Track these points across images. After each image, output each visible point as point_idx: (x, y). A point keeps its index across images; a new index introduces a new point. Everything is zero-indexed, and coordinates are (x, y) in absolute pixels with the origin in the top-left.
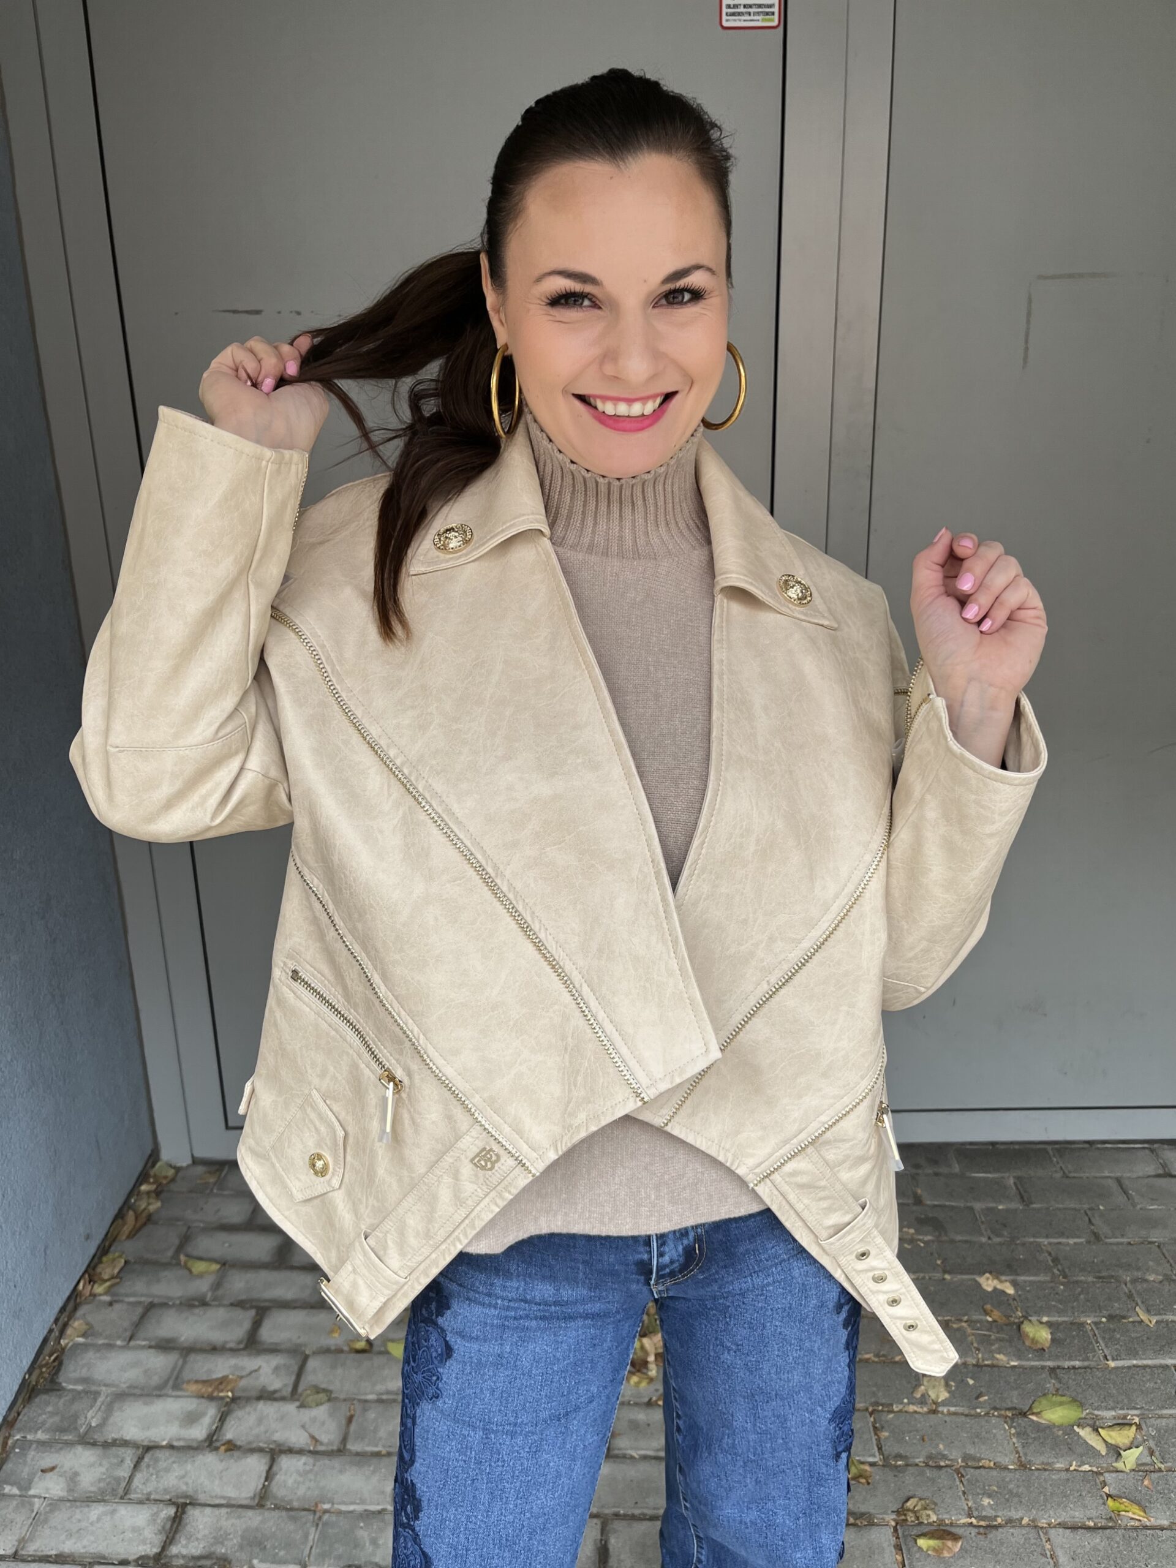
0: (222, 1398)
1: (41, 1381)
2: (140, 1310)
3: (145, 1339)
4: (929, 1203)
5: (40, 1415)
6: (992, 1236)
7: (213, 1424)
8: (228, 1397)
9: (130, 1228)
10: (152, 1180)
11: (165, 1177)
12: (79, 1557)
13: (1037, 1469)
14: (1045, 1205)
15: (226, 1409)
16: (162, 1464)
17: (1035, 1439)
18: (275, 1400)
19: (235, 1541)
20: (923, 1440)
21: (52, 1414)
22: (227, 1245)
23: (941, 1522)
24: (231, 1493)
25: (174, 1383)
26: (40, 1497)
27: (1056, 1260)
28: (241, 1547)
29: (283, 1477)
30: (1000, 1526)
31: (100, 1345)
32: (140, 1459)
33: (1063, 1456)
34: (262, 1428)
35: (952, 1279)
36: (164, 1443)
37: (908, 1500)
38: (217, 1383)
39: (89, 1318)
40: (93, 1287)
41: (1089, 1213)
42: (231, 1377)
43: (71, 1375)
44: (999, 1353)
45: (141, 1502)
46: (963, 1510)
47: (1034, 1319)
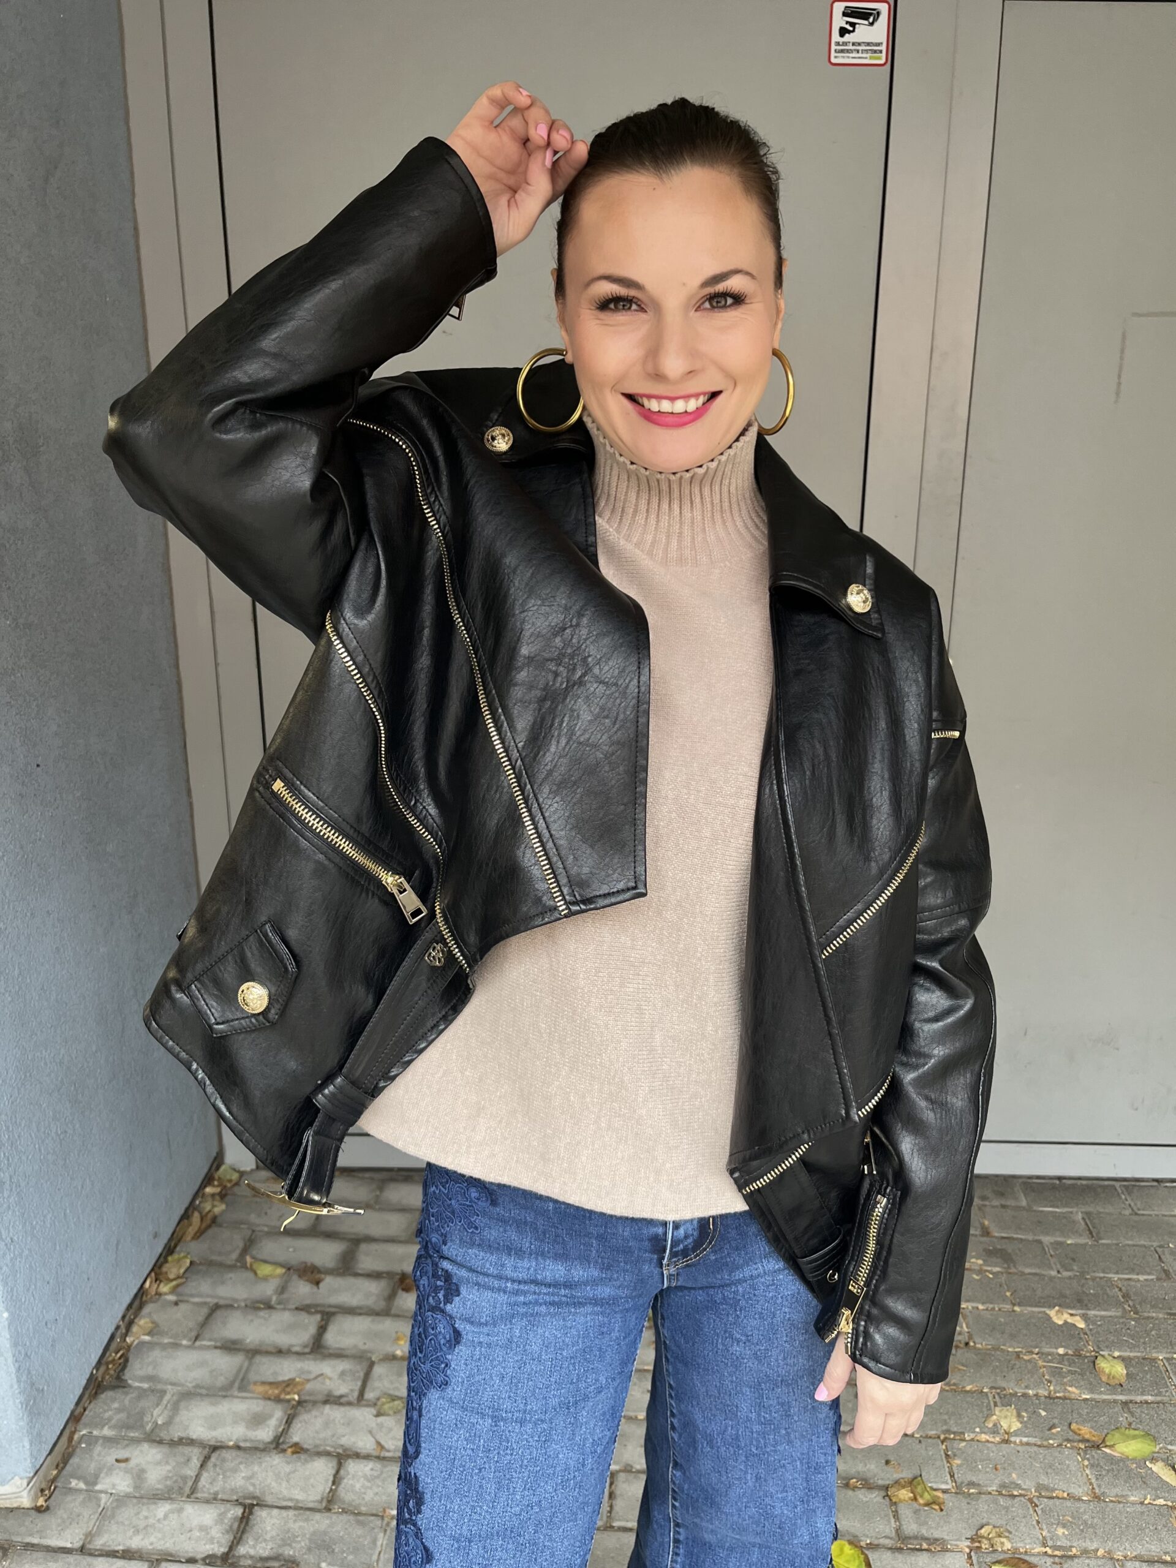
0: (289, 1401)
1: (107, 1377)
2: (205, 1311)
3: (210, 1340)
4: (996, 1234)
5: (108, 1410)
6: (1061, 1270)
7: (280, 1426)
8: (294, 1399)
9: (196, 1228)
10: (216, 1183)
11: (230, 1181)
12: (147, 1553)
13: (1112, 1501)
14: (1114, 1242)
15: (292, 1412)
16: (229, 1465)
17: (1108, 1471)
18: (341, 1404)
19: (303, 1544)
20: (996, 1469)
21: (119, 1411)
22: (291, 1250)
23: (1016, 1550)
24: (299, 1495)
25: (240, 1384)
26: (106, 1492)
27: (1126, 1296)
28: (309, 1549)
29: (351, 1482)
30: (1074, 1557)
31: (166, 1344)
32: (207, 1458)
33: (1137, 1489)
34: (329, 1433)
35: (1021, 1311)
36: (231, 1443)
37: (982, 1527)
38: (284, 1385)
39: (155, 1317)
40: (159, 1285)
41: (1158, 1249)
42: (297, 1379)
43: (137, 1372)
44: (1071, 1386)
45: (207, 1502)
46: (1038, 1539)
47: (1105, 1353)
